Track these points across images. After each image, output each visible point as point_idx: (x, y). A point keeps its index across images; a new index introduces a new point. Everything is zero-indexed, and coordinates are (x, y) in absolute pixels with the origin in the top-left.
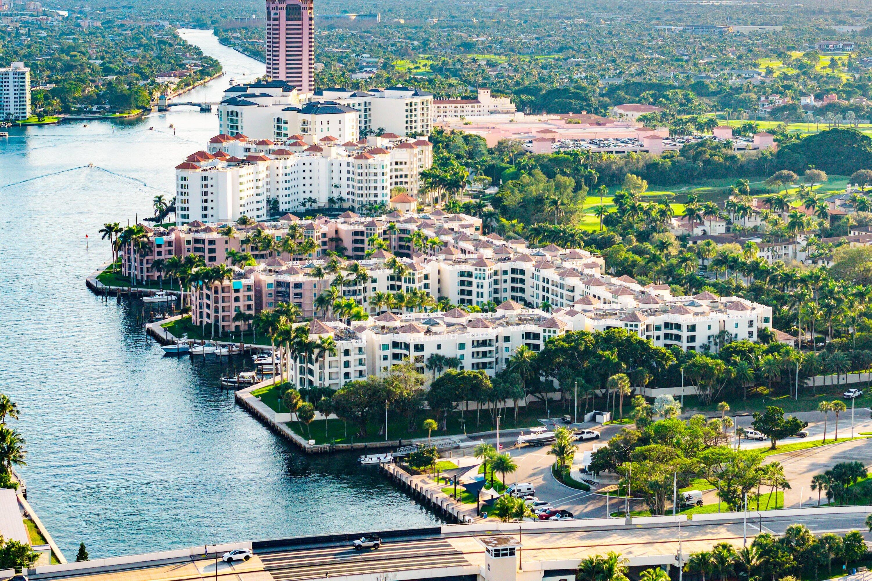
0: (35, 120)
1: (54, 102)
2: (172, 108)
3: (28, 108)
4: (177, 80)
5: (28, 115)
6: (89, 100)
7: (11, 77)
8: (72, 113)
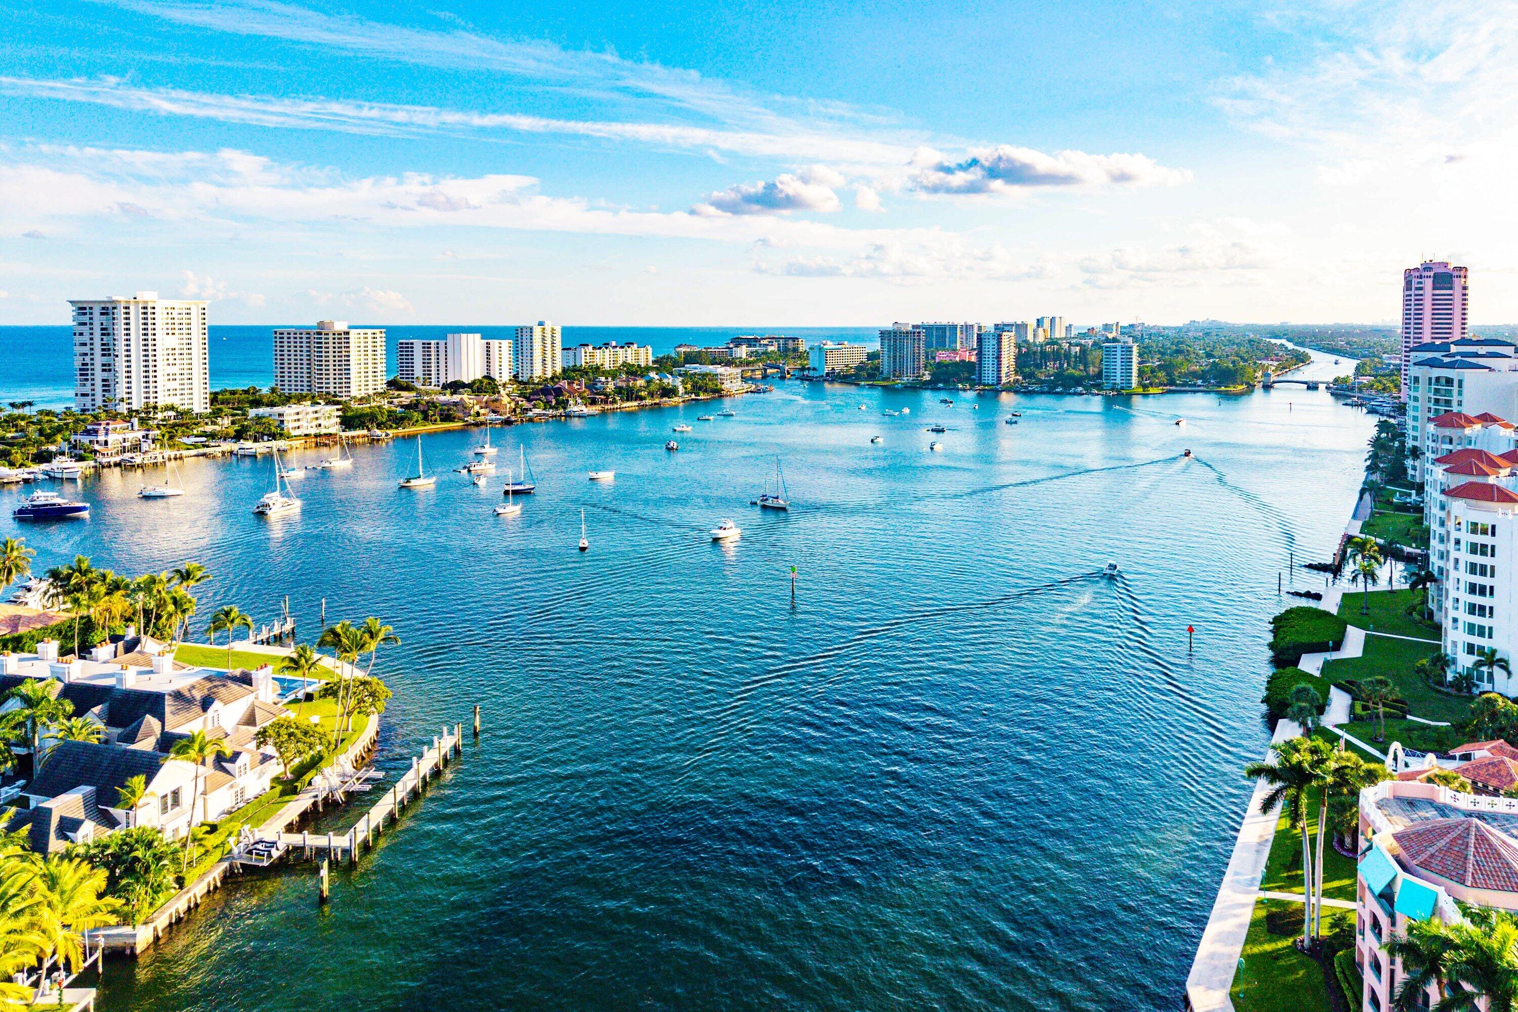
0: (1141, 390)
1: (1159, 374)
2: (1276, 385)
3: (1135, 380)
4: (1276, 363)
5: (1134, 385)
6: (1195, 375)
7: (1119, 350)
8: (1177, 385)
